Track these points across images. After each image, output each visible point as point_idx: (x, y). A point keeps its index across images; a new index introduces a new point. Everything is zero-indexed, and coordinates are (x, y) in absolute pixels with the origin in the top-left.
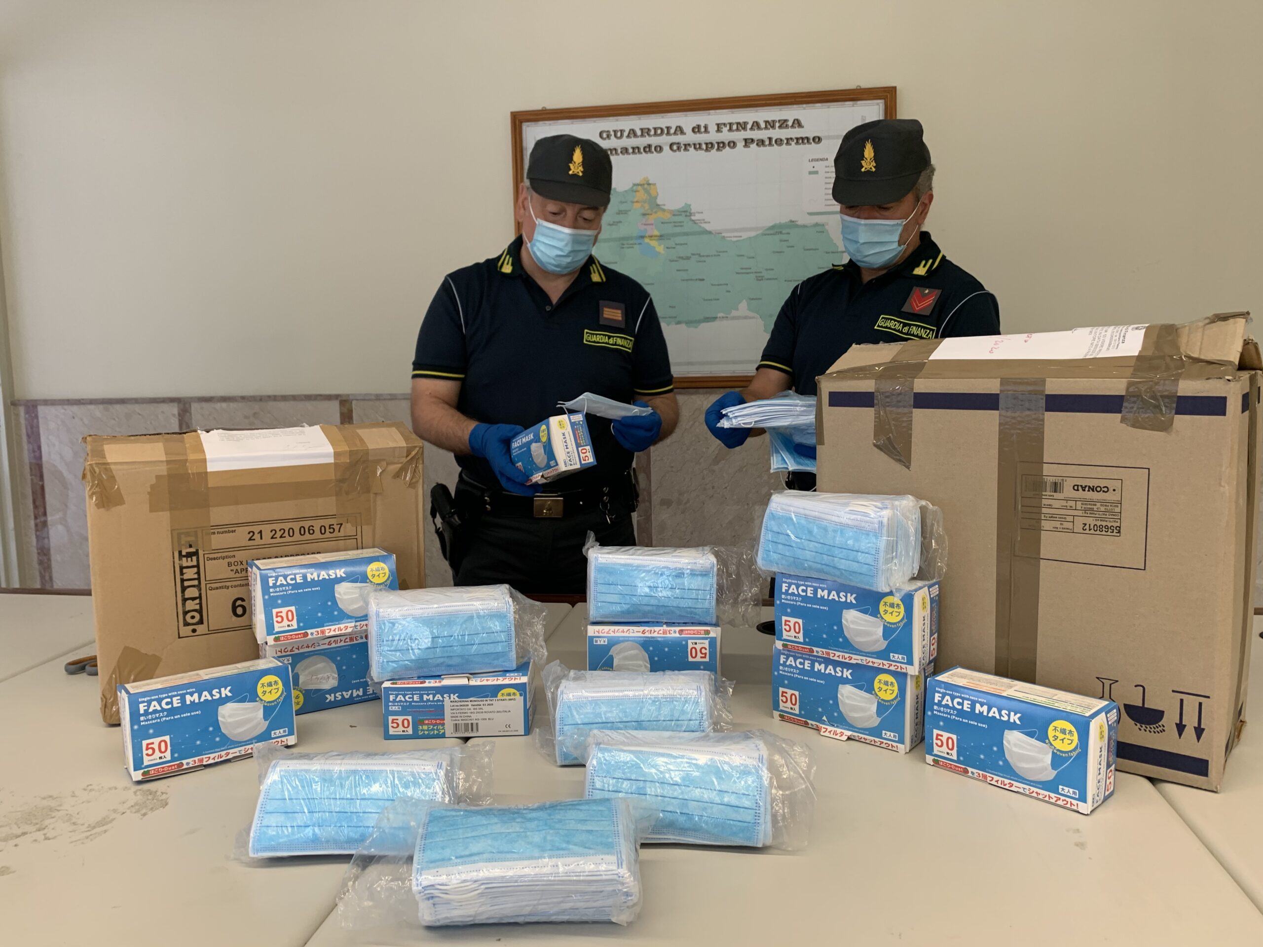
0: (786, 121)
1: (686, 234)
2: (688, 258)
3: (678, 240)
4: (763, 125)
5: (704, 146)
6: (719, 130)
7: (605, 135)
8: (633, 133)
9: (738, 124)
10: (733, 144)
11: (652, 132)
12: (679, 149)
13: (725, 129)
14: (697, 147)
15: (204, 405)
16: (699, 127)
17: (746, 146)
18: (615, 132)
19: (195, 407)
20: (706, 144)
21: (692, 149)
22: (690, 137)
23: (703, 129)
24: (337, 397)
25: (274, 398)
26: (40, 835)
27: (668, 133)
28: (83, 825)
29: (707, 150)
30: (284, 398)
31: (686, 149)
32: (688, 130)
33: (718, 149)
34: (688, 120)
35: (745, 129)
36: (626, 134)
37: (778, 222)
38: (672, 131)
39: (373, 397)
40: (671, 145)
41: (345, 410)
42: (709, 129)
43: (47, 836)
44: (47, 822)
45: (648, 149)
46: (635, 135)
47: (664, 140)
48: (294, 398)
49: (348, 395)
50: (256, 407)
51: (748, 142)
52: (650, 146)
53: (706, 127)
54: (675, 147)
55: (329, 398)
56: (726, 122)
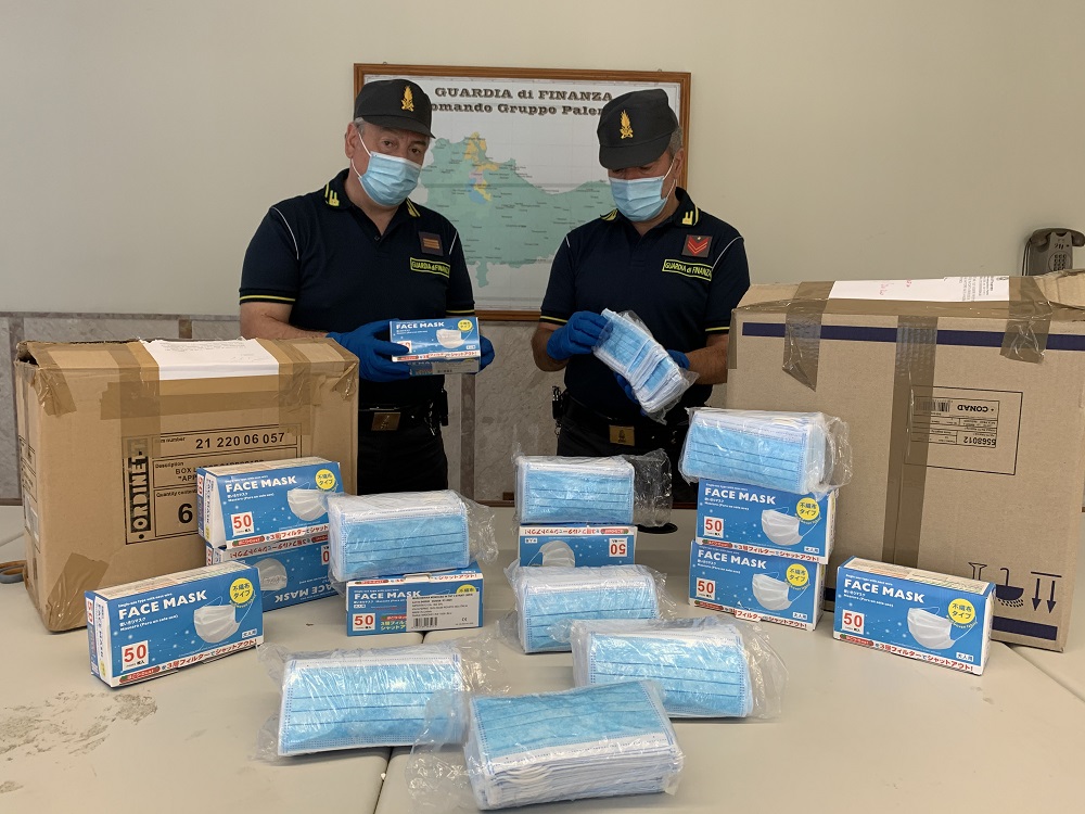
0: (599, 94)
1: (511, 185)
2: (512, 207)
3: (504, 190)
4: (579, 96)
5: (528, 110)
6: (541, 97)
7: (440, 92)
8: (465, 92)
9: (558, 92)
10: (553, 110)
11: (483, 93)
12: (506, 110)
13: (547, 97)
14: (523, 109)
15: (38, 320)
16: (524, 92)
17: (564, 112)
18: (449, 90)
19: (27, 321)
20: (530, 108)
21: (517, 111)
22: (516, 101)
23: (527, 95)
24: (177, 317)
25: (113, 316)
26: (30, 747)
27: (497, 96)
28: (74, 734)
29: (531, 113)
30: (123, 316)
31: (512, 111)
32: (514, 94)
33: (540, 113)
34: (515, 86)
35: (564, 97)
36: (459, 93)
37: (589, 180)
38: (501, 94)
39: (213, 319)
40: (499, 106)
41: (184, 329)
42: (533, 95)
43: (40, 747)
44: (33, 733)
45: (479, 107)
46: (468, 95)
47: (493, 101)
48: (133, 317)
49: (189, 316)
50: (93, 324)
51: (566, 109)
52: (480, 105)
53: (530, 93)
54: (503, 108)
55: (168, 317)
56: (548, 90)
